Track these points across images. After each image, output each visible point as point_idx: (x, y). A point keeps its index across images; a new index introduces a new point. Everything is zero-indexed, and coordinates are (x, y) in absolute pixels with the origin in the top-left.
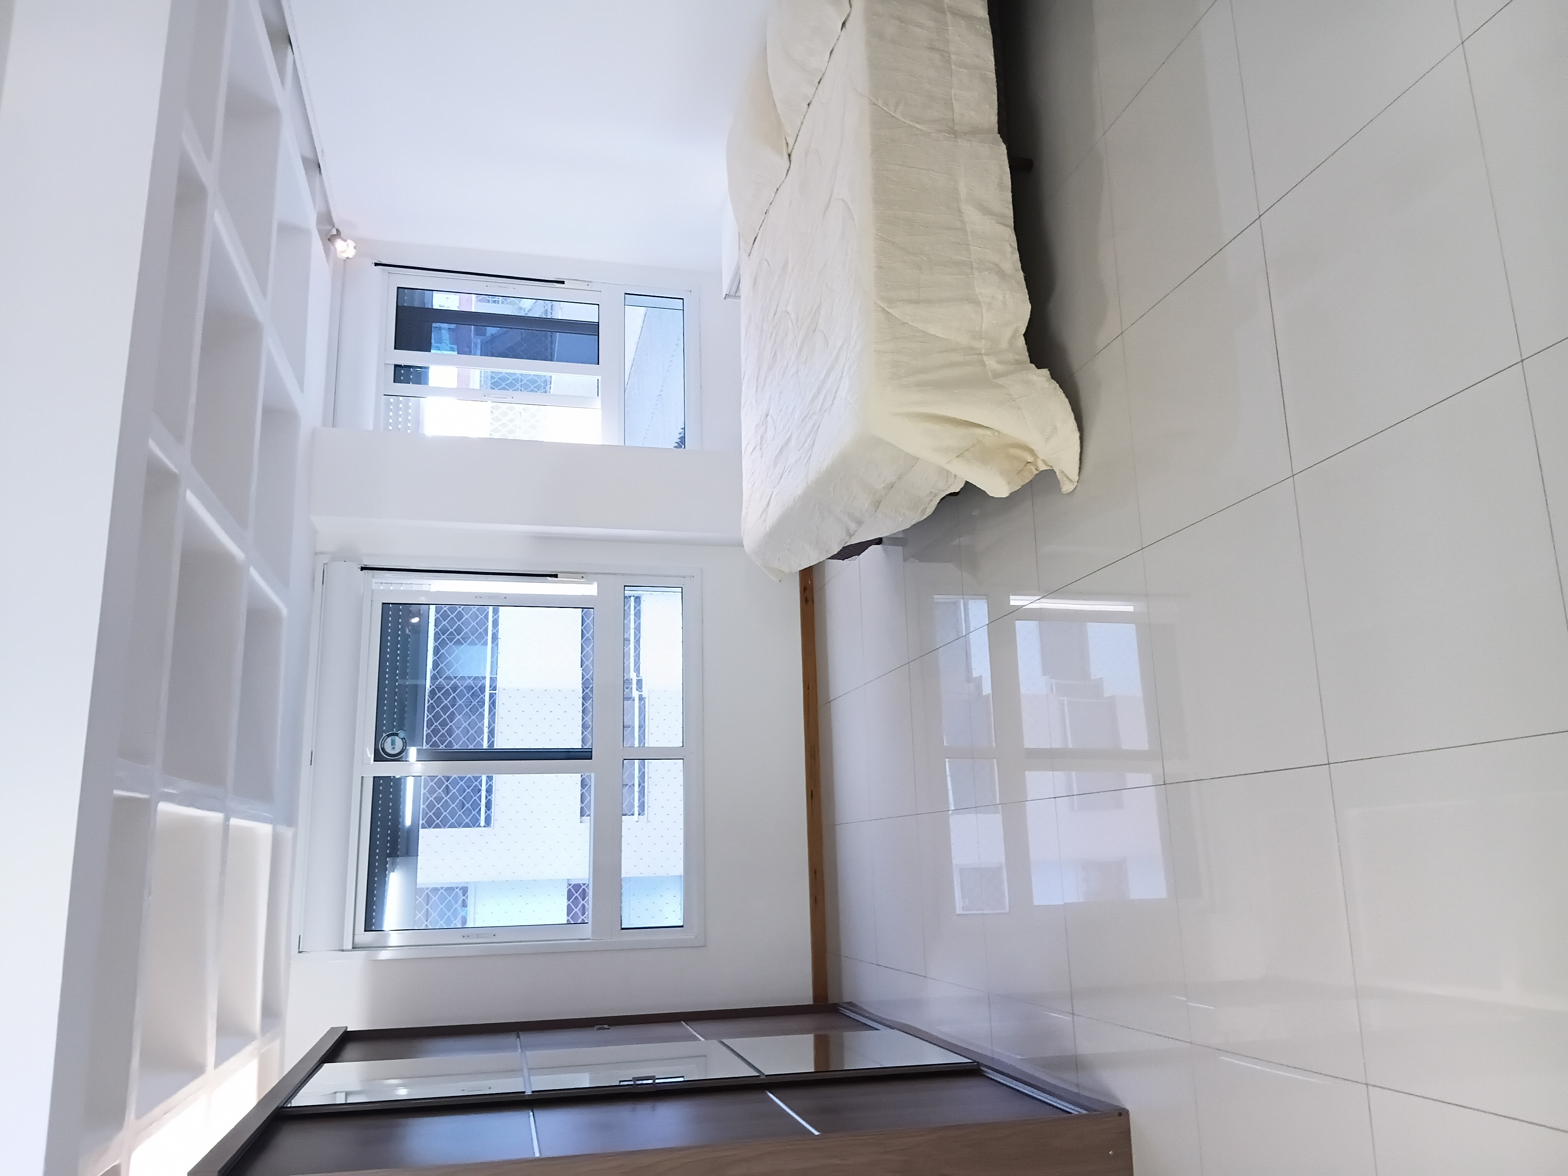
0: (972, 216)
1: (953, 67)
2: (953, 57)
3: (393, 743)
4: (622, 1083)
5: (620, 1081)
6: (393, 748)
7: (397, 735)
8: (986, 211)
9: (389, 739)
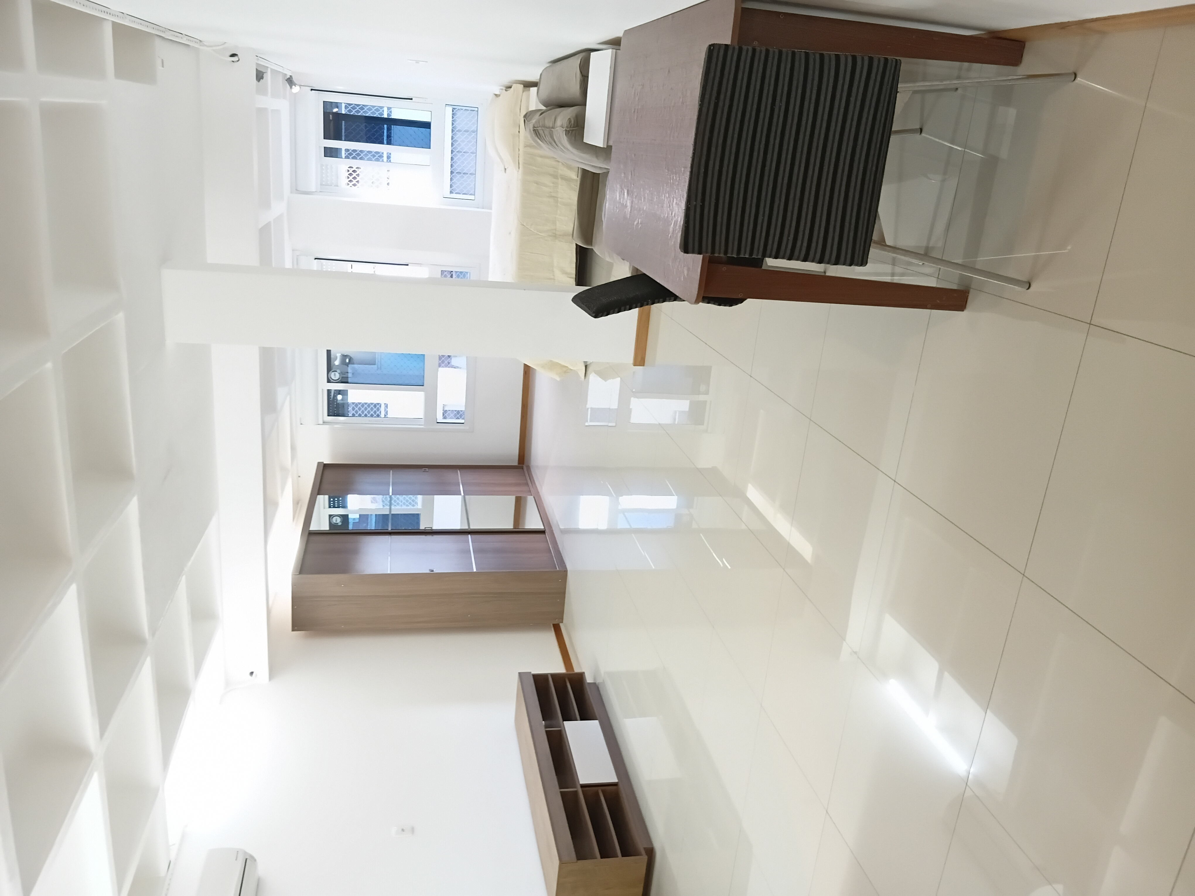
0: (558, 273)
1: (559, 205)
2: (559, 200)
3: (335, 375)
4: (426, 529)
5: (425, 528)
6: (335, 377)
7: (336, 371)
8: (564, 272)
9: (333, 373)
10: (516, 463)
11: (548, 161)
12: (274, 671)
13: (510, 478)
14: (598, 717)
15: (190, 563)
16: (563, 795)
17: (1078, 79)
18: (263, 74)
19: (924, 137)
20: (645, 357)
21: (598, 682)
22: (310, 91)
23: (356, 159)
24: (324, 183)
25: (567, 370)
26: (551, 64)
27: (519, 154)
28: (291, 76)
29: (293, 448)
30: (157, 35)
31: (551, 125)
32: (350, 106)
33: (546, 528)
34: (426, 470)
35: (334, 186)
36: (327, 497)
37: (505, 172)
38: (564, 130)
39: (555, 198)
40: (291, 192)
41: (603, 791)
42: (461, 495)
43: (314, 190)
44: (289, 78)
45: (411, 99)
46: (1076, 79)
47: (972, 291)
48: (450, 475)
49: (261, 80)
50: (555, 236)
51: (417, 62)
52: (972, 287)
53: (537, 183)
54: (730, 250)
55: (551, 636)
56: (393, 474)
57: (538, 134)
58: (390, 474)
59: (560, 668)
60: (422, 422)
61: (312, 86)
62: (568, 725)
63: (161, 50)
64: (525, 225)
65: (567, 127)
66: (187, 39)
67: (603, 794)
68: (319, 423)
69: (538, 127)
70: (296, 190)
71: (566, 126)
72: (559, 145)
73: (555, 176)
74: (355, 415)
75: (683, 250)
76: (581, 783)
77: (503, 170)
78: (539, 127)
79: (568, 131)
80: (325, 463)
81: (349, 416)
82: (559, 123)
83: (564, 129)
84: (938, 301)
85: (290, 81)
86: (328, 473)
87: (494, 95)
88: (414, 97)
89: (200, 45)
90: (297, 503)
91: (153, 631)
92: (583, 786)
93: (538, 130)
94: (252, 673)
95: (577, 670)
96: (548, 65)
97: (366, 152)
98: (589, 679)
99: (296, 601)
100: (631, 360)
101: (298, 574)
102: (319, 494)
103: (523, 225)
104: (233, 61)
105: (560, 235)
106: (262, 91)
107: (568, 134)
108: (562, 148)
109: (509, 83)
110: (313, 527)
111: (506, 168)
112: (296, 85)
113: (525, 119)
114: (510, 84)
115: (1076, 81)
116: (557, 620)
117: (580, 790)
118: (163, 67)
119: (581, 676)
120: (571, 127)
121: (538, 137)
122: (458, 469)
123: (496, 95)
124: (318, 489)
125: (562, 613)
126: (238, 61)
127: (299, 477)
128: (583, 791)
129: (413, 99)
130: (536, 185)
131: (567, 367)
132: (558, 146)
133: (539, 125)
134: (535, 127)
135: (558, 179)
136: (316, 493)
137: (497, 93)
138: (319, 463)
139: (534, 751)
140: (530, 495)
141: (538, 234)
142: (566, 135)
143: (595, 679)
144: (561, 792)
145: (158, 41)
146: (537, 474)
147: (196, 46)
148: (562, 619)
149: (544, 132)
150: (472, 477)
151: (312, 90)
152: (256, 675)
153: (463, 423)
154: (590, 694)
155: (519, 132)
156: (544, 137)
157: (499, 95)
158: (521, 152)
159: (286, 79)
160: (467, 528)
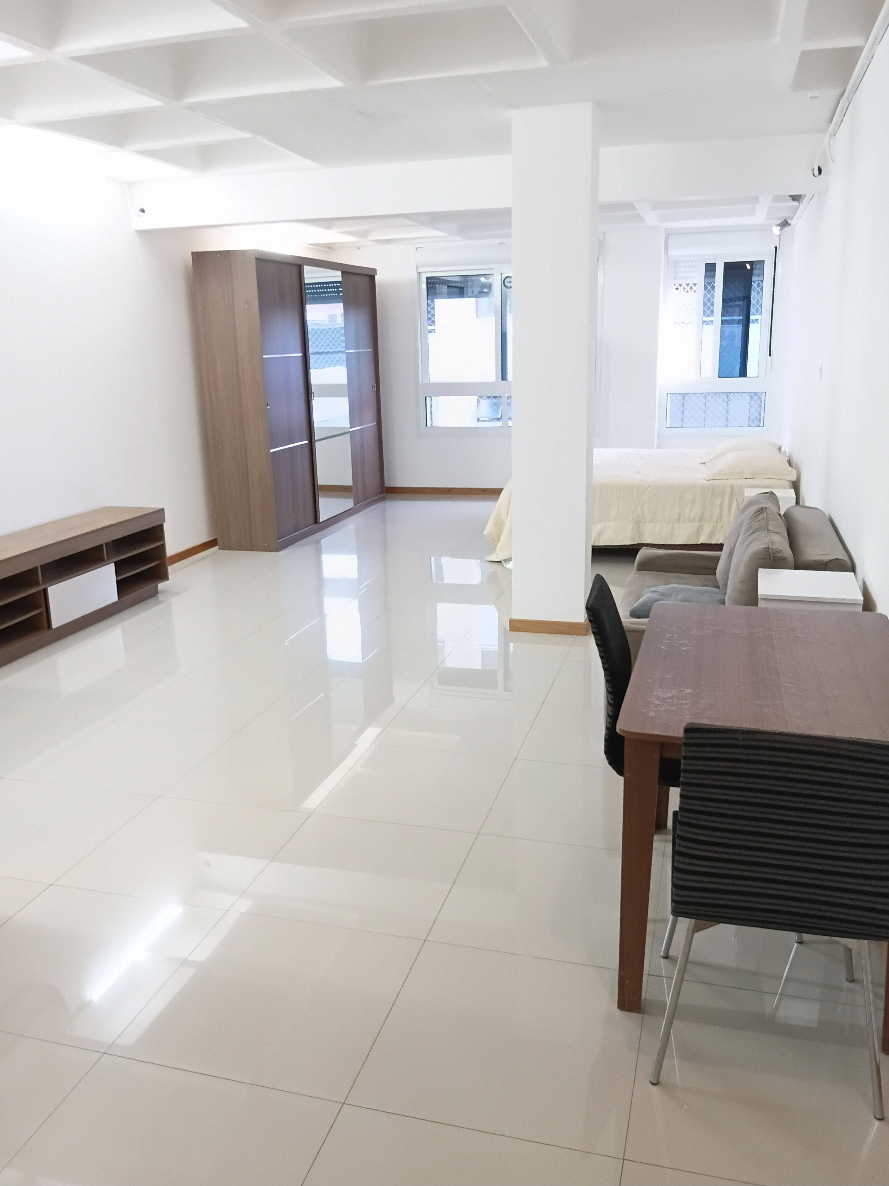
1: (671, 525)
2: (677, 525)
5: (313, 393)
8: (600, 534)
10: (387, 484)
11: (717, 510)
12: (145, 234)
13: (372, 480)
14: (122, 600)
15: (265, 141)
16: (34, 570)
17: (877, 1123)
18: (797, 200)
19: (794, 945)
20: (519, 631)
21: (159, 595)
22: (775, 246)
23: (704, 298)
24: (677, 264)
25: (495, 541)
26: (828, 517)
27: (723, 479)
28: (790, 224)
29: (389, 241)
30: (845, 90)
31: (771, 528)
32: (760, 289)
33: (321, 524)
34: (374, 388)
35: (675, 276)
36: (340, 279)
37: (702, 464)
38: (768, 545)
39: (678, 520)
40: (666, 229)
41: (41, 613)
42: (351, 428)
43: (669, 254)
44: (788, 222)
45: (770, 355)
46: (877, 1120)
47: (641, 1015)
48: (369, 415)
49: (792, 199)
50: (638, 522)
51: (820, 371)
52: (644, 1015)
53: (693, 501)
54: (687, 775)
55: (204, 538)
56: (369, 351)
57: (758, 513)
58: (368, 349)
59: (171, 549)
60: (425, 381)
61: (780, 248)
62: (112, 567)
63: (830, 94)
64: (649, 490)
65: (773, 549)
66: (838, 121)
67: (38, 614)
68: (418, 269)
69: (766, 512)
70: (669, 235)
71: (773, 547)
72: (751, 538)
73: (701, 519)
74: (429, 307)
75: (687, 727)
76: (49, 588)
77: (704, 462)
78: (766, 514)
79: (769, 551)
80: (376, 276)
81: (428, 301)
82: (776, 538)
83: (770, 546)
84: (628, 982)
85: (785, 224)
86: (366, 280)
87: (780, 446)
88: (772, 358)
89: (830, 135)
90: (330, 247)
91: (191, 107)
92: (45, 591)
93: (764, 512)
94: (143, 211)
95: (171, 569)
96: (826, 514)
97: (712, 308)
98: (161, 586)
99: (226, 256)
100: (515, 617)
101: (256, 256)
102: (343, 272)
103: (648, 487)
104: (814, 169)
105: (639, 527)
106: (777, 199)
107: (766, 551)
108: (748, 541)
109: (796, 463)
110: (306, 268)
111: (706, 464)
112: (780, 231)
113: (769, 494)
114: (794, 464)
115: (875, 1120)
116: (222, 543)
117: (41, 588)
118: (811, 98)
119: (164, 577)
120: (773, 553)
121: (755, 513)
122: (377, 423)
123: (780, 449)
124: (348, 271)
125: (230, 548)
126: (814, 175)
127: (359, 248)
128: (40, 591)
129: (770, 357)
130: (691, 499)
131: (499, 542)
132: (749, 536)
133: (769, 514)
134: (766, 509)
135: (699, 523)
136: (343, 270)
137: (783, 449)
138: (375, 270)
139: (80, 533)
140: (354, 503)
141: (639, 505)
142: (764, 548)
143: (162, 592)
144: (36, 568)
145: (838, 91)
146: (376, 508)
147: (831, 130)
148: (223, 549)
149: (762, 520)
150: (370, 438)
151: (776, 248)
152: (141, 216)
153: (427, 425)
154: (145, 589)
155: (746, 478)
156: (756, 521)
157: (780, 452)
158: (725, 482)
159: (787, 219)
160: (316, 438)
